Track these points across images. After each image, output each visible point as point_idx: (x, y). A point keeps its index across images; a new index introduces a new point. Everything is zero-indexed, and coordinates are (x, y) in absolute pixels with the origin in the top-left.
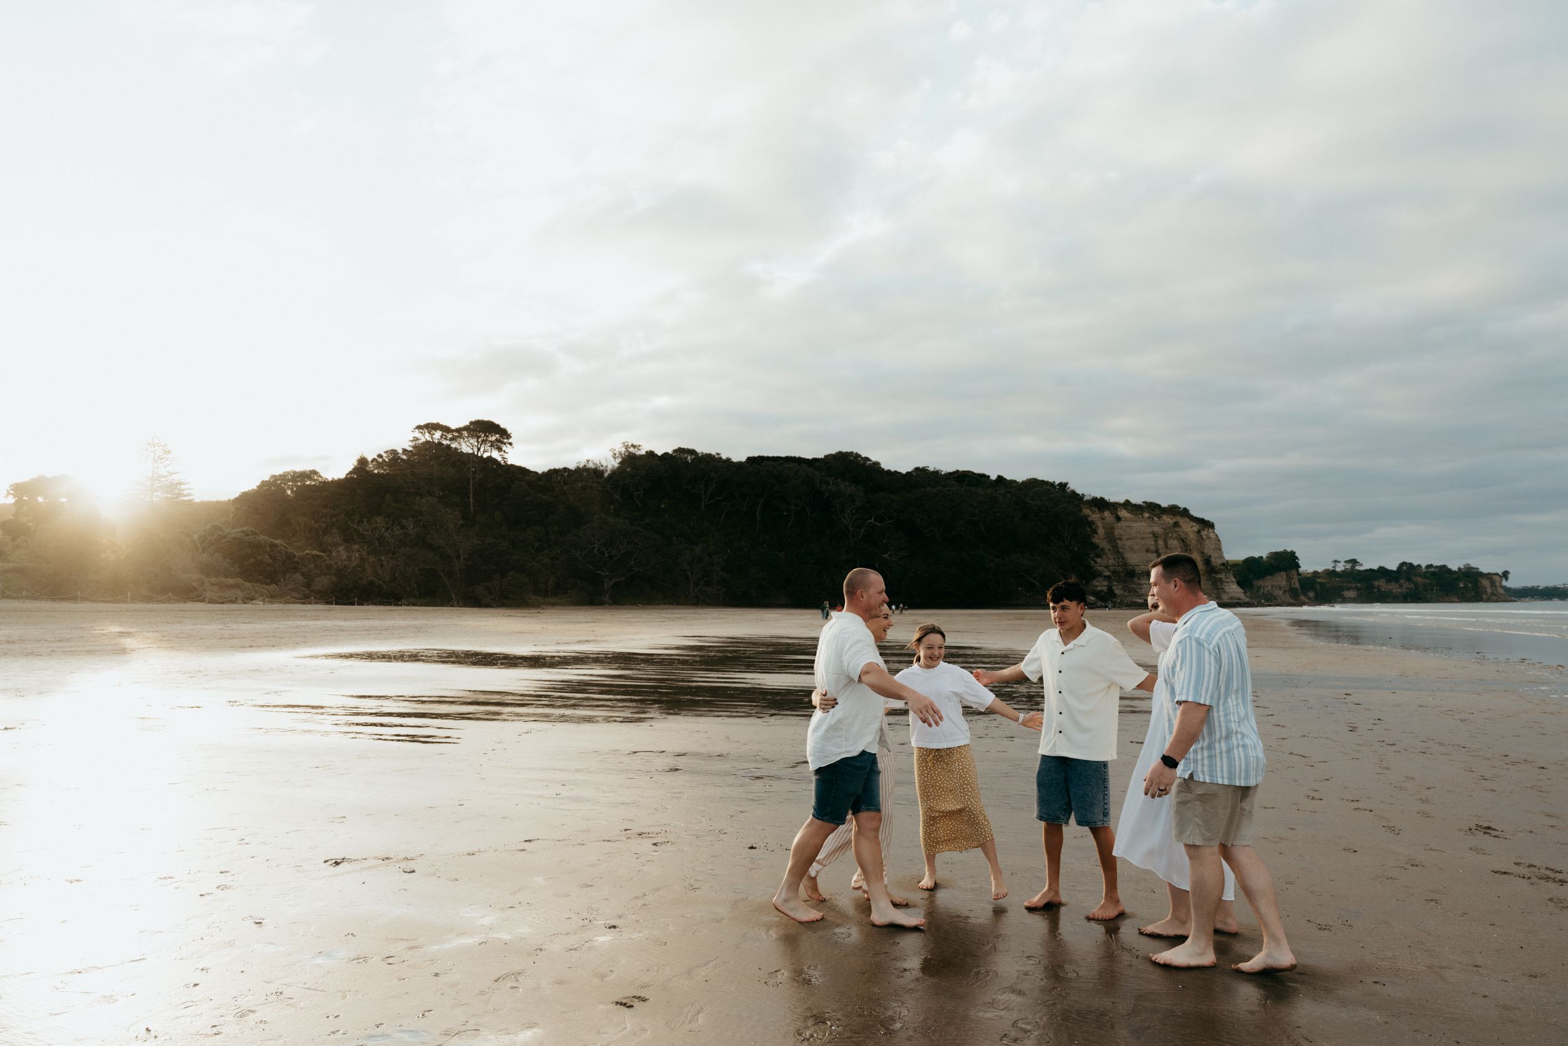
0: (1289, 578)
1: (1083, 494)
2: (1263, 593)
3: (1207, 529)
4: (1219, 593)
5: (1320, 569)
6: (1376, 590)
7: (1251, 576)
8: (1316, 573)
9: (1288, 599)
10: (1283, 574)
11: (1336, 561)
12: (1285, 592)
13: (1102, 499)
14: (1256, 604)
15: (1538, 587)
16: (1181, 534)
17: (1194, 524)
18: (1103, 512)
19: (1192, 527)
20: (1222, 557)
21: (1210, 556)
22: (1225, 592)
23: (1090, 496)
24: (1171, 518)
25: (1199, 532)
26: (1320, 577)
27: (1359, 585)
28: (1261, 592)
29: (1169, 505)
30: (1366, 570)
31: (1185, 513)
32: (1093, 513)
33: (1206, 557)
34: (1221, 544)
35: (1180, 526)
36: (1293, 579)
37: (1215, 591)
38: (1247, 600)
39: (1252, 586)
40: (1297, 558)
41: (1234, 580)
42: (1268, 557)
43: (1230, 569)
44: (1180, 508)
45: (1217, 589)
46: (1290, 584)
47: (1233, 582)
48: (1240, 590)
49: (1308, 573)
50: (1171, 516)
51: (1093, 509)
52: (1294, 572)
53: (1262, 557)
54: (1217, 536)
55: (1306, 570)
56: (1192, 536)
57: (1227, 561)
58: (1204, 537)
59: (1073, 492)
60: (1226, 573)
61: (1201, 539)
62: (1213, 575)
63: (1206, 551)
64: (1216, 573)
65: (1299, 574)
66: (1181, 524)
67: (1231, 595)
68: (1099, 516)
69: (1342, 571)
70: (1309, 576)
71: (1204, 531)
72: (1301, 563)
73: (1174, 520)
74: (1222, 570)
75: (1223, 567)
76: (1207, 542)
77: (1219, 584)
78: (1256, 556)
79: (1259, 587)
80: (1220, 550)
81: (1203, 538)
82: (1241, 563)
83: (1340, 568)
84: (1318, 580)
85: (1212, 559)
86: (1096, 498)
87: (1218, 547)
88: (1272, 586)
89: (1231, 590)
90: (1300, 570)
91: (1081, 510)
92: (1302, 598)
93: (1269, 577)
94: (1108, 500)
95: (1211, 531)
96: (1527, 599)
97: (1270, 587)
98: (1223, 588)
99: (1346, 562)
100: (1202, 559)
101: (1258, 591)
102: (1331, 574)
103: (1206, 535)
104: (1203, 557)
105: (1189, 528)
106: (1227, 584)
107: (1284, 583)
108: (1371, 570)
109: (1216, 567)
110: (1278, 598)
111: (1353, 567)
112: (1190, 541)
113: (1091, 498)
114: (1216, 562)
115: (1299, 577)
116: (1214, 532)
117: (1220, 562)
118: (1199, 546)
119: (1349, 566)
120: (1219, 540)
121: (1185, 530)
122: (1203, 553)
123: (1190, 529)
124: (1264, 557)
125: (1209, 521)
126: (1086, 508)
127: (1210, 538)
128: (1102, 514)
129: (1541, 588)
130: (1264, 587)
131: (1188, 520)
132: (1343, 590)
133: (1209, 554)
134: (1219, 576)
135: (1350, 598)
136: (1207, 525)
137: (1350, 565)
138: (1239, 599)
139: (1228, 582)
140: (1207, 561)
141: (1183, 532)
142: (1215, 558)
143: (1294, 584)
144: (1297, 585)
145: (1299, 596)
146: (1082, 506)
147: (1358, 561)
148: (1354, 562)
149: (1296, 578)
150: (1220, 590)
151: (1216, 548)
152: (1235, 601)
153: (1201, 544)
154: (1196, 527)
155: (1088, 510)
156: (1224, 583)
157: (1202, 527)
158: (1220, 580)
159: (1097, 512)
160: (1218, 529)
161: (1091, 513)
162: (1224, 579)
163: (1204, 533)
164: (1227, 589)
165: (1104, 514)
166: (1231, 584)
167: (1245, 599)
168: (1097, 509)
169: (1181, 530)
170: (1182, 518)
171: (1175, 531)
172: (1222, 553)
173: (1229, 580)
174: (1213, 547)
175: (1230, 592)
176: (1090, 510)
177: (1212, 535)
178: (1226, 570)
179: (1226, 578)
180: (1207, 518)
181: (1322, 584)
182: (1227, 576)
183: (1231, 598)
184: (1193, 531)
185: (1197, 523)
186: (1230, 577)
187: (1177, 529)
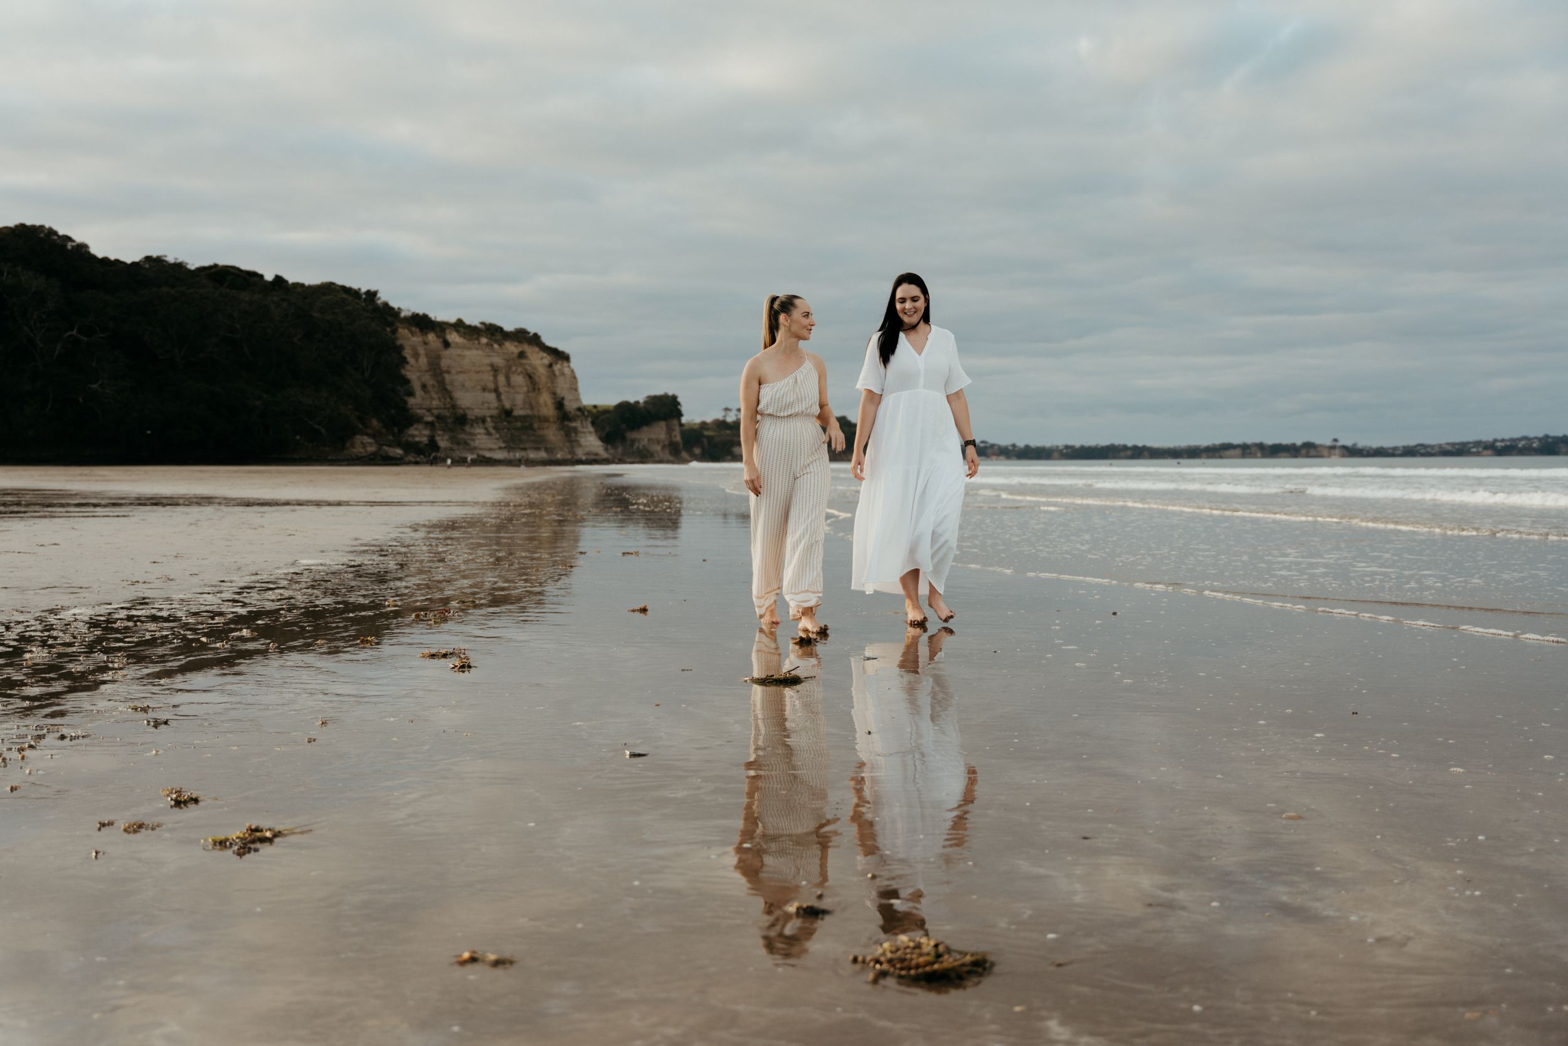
0: (670, 430)
1: (399, 308)
2: (638, 448)
3: (560, 362)
4: (572, 447)
5: (709, 419)
7: (621, 426)
8: (704, 425)
9: (667, 455)
10: (663, 424)
11: (727, 409)
12: (664, 447)
13: (425, 316)
14: (619, 460)
16: (528, 367)
17: (545, 355)
18: (426, 334)
19: (542, 358)
20: (578, 399)
21: (563, 399)
22: (580, 446)
23: (409, 310)
24: (516, 346)
25: (550, 366)
26: (707, 429)
28: (635, 447)
29: (516, 329)
31: (535, 339)
32: (412, 335)
33: (558, 400)
34: (577, 382)
35: (527, 357)
36: (674, 430)
37: (568, 444)
38: (606, 456)
39: (624, 439)
40: (679, 404)
41: (591, 429)
42: (645, 402)
43: (588, 416)
44: (529, 333)
45: (571, 441)
46: (671, 437)
47: (590, 432)
48: (599, 443)
49: (695, 424)
50: (516, 344)
51: (414, 329)
52: (675, 422)
53: (637, 402)
54: (573, 371)
55: (693, 420)
56: (542, 371)
57: (585, 407)
58: (557, 373)
59: (386, 305)
60: (582, 421)
61: (553, 376)
62: (566, 423)
63: (558, 391)
64: (570, 420)
65: (681, 425)
66: (529, 354)
67: (587, 449)
68: (420, 339)
70: (696, 427)
71: (556, 364)
72: (684, 409)
73: (520, 349)
74: (578, 416)
75: (579, 413)
76: (560, 380)
77: (573, 435)
78: (632, 400)
79: (633, 441)
80: (576, 390)
81: (554, 375)
82: (612, 409)
84: (706, 433)
85: (566, 403)
86: (418, 315)
87: (573, 386)
88: (649, 440)
89: (588, 444)
90: (684, 420)
91: (394, 332)
92: (684, 454)
93: (645, 429)
94: (433, 319)
95: (565, 364)
97: (646, 441)
98: (578, 441)
100: (553, 401)
101: (632, 445)
102: (720, 425)
103: (560, 370)
104: (555, 398)
105: (538, 360)
106: (582, 435)
107: (663, 436)
109: (570, 412)
110: (656, 455)
112: (539, 377)
113: (410, 314)
114: (570, 406)
115: (682, 428)
116: (569, 366)
117: (575, 406)
118: (550, 385)
120: (575, 378)
121: (533, 362)
122: (554, 394)
123: (540, 362)
124: (641, 401)
125: (563, 353)
126: (404, 328)
127: (563, 374)
128: (424, 337)
130: (639, 441)
131: (537, 349)
133: (562, 396)
134: (573, 424)
136: (561, 356)
138: (597, 454)
139: (584, 432)
140: (560, 405)
141: (530, 365)
142: (570, 401)
143: (675, 436)
144: (678, 438)
145: (680, 452)
146: (398, 324)
149: (677, 428)
150: (574, 444)
151: (571, 388)
152: (592, 457)
153: (553, 382)
154: (547, 359)
155: (406, 331)
156: (579, 435)
157: (555, 359)
158: (575, 430)
159: (419, 334)
160: (574, 363)
161: (410, 335)
162: (580, 429)
163: (557, 368)
164: (582, 441)
165: (427, 337)
166: (588, 435)
167: (604, 454)
168: (417, 330)
169: (529, 362)
170: (530, 346)
171: (521, 364)
172: (578, 395)
173: (585, 430)
174: (568, 386)
175: (586, 446)
176: (409, 330)
177: (566, 370)
178: (583, 418)
179: (583, 427)
180: (561, 348)
181: (710, 438)
182: (584, 425)
183: (588, 454)
184: (543, 365)
185: (549, 354)
186: (587, 427)
187: (523, 361)
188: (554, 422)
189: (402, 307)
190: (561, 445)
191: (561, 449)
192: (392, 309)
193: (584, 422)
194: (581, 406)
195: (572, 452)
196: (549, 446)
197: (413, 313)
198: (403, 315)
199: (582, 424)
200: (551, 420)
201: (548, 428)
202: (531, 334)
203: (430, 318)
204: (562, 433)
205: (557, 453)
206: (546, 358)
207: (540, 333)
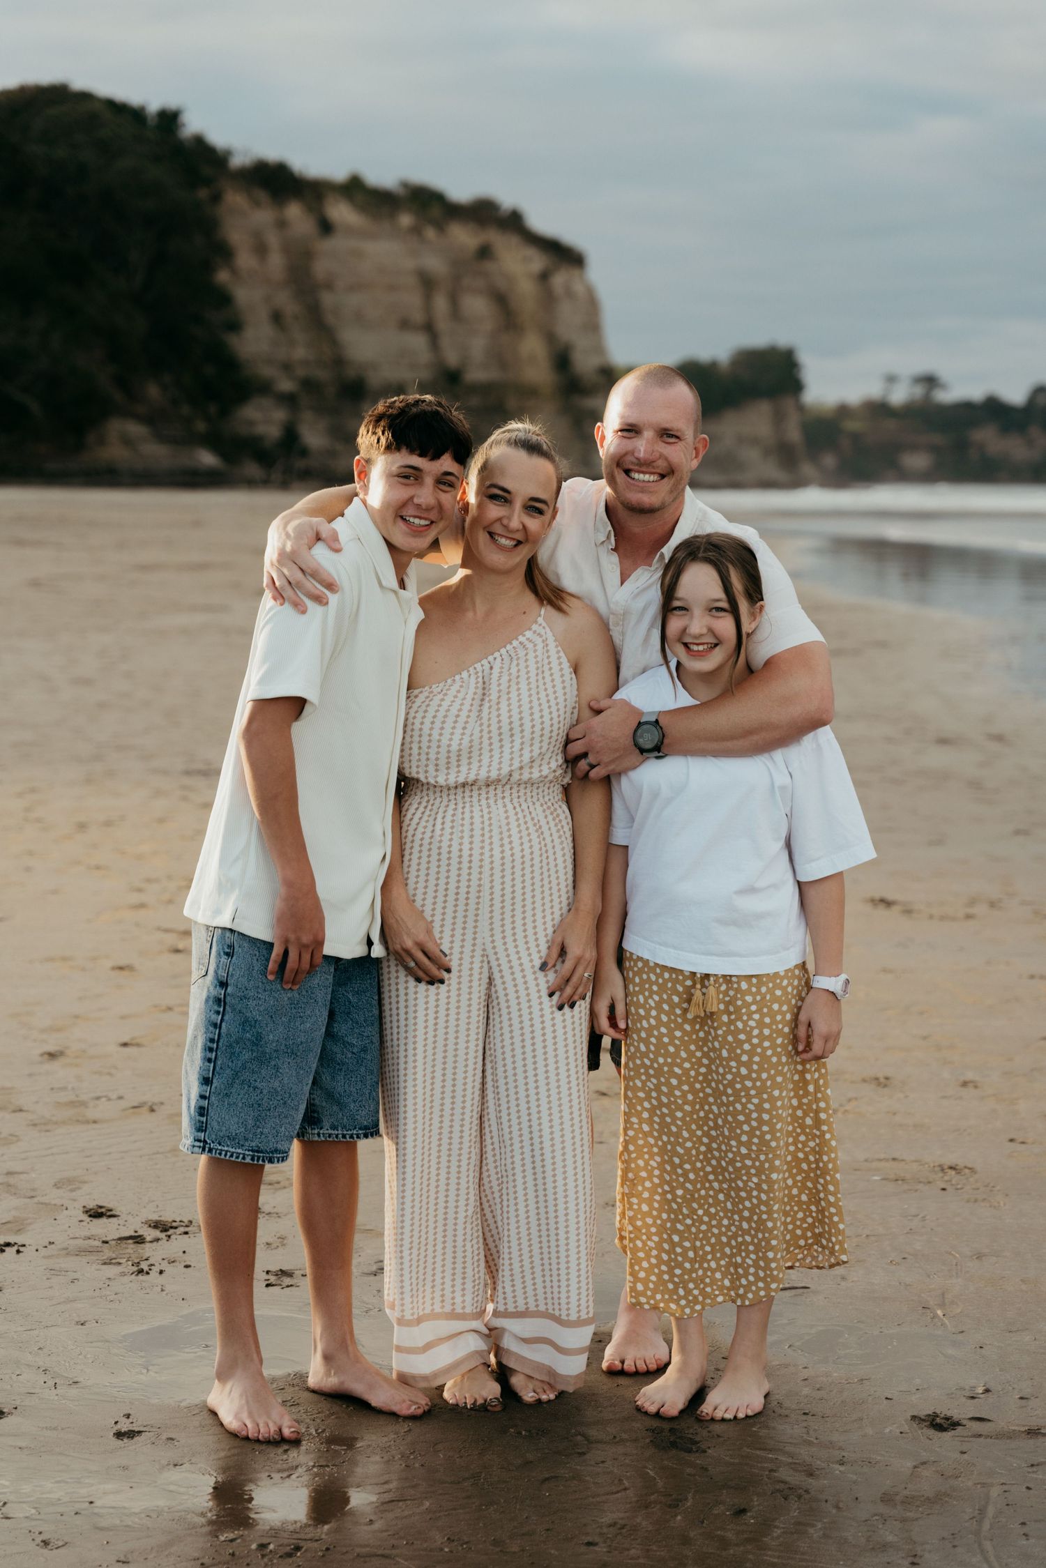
0: (779, 418)
1: (227, 149)
3: (563, 269)
5: (853, 400)
6: (974, 454)
8: (843, 411)
9: (771, 470)
10: (764, 406)
11: (891, 379)
12: (766, 451)
13: (282, 167)
16: (496, 279)
17: (532, 252)
18: (285, 206)
19: (526, 261)
20: (599, 349)
21: (570, 346)
24: (473, 234)
25: (544, 277)
26: (850, 419)
27: (939, 439)
29: (472, 200)
30: (957, 404)
31: (513, 222)
32: (254, 208)
33: (560, 351)
34: (598, 313)
35: (495, 258)
36: (787, 420)
40: (797, 366)
44: (499, 208)
46: (779, 435)
50: (474, 229)
51: (258, 194)
52: (788, 403)
53: (716, 361)
54: (590, 288)
56: (525, 290)
57: (613, 362)
58: (558, 292)
59: (200, 141)
61: (548, 299)
62: (576, 397)
63: (560, 332)
65: (801, 408)
66: (498, 252)
68: (270, 216)
69: (903, 405)
71: (557, 271)
72: (806, 378)
73: (482, 241)
76: (565, 307)
81: (553, 296)
83: (899, 396)
84: (848, 427)
85: (576, 356)
86: (266, 163)
87: (590, 322)
88: (735, 441)
90: (806, 399)
91: (220, 197)
92: (805, 471)
93: (730, 414)
94: (298, 172)
95: (574, 273)
99: (917, 381)
100: (549, 351)
102: (878, 410)
103: (563, 286)
104: (552, 346)
105: (518, 264)
107: (764, 431)
109: (585, 375)
110: (748, 472)
111: (928, 394)
112: (521, 301)
113: (250, 162)
114: (584, 361)
115: (802, 415)
116: (583, 278)
117: (593, 363)
118: (542, 317)
119: (919, 391)
120: (595, 302)
121: (509, 270)
122: (551, 337)
123: (522, 269)
124: (723, 360)
125: (570, 247)
126: (237, 191)
127: (569, 294)
128: (280, 211)
131: (515, 240)
132: (900, 448)
133: (567, 342)
134: (590, 400)
135: (915, 471)
136: (566, 257)
137: (923, 389)
140: (562, 360)
141: (502, 274)
142: (584, 352)
143: (789, 433)
144: (796, 436)
145: (800, 465)
146: (225, 183)
147: (940, 379)
148: (930, 381)
149: (794, 417)
151: (588, 325)
153: (548, 312)
154: (538, 261)
157: (553, 263)
158: (594, 411)
159: (269, 205)
161: (249, 207)
163: (557, 280)
165: (286, 214)
168: (266, 197)
169: (498, 268)
170: (502, 236)
171: (482, 272)
172: (600, 338)
174: (580, 320)
176: (247, 195)
177: (578, 288)
180: (565, 239)
181: (856, 437)
184: (528, 275)
185: (540, 252)
187: (488, 267)
188: (552, 395)
192: (213, 150)
194: (605, 360)
197: (256, 161)
198: (237, 161)
200: (546, 391)
202: (505, 211)
203: (292, 171)
204: (568, 419)
206: (534, 259)
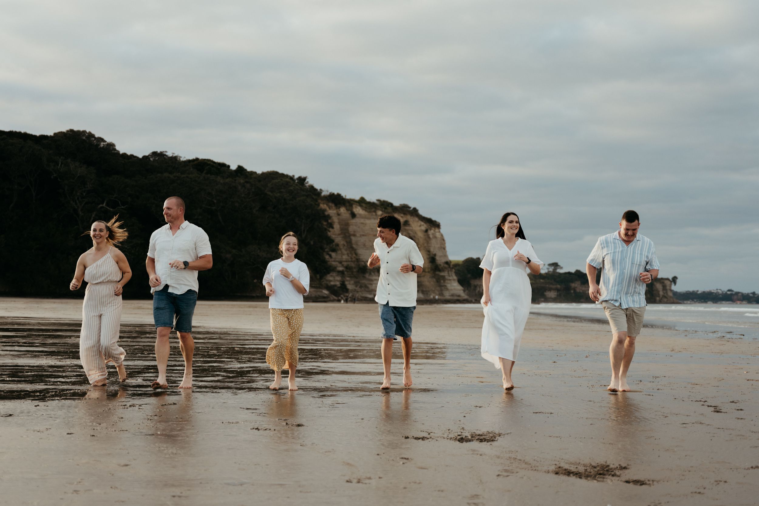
1: (321, 190)
3: (433, 229)
4: (442, 290)
6: (572, 291)
7: (469, 276)
13: (339, 195)
14: (474, 301)
15: (698, 291)
16: (410, 232)
17: (422, 223)
18: (339, 208)
19: (420, 226)
20: (446, 256)
21: (435, 255)
22: (447, 289)
23: (327, 191)
24: (402, 217)
25: (426, 231)
27: (559, 286)
28: (477, 291)
29: (401, 205)
30: (566, 273)
31: (414, 212)
32: (329, 208)
33: (432, 256)
34: (445, 243)
35: (409, 225)
37: (438, 288)
38: (466, 297)
39: (469, 284)
41: (455, 278)
43: (453, 268)
44: (410, 208)
45: (440, 286)
47: (454, 280)
48: (460, 287)
50: (402, 215)
51: (330, 204)
54: (442, 235)
56: (420, 234)
57: (450, 262)
58: (431, 236)
59: (312, 187)
60: (448, 271)
62: (437, 273)
63: (432, 250)
64: (440, 270)
66: (411, 223)
67: (452, 292)
68: (335, 212)
69: (546, 274)
71: (431, 230)
73: (405, 219)
74: (446, 268)
75: (446, 266)
76: (433, 241)
77: (442, 281)
79: (475, 287)
80: (444, 249)
81: (429, 238)
82: (461, 263)
85: (437, 258)
86: (333, 194)
87: (442, 246)
89: (453, 288)
91: (319, 205)
94: (344, 197)
95: (437, 230)
96: (689, 302)
98: (446, 286)
99: (550, 265)
100: (428, 257)
103: (433, 234)
104: (429, 255)
106: (449, 282)
108: (569, 273)
109: (440, 265)
111: (555, 270)
112: (418, 239)
113: (328, 194)
114: (440, 260)
116: (439, 232)
117: (443, 260)
118: (426, 245)
119: (551, 269)
120: (444, 240)
121: (414, 228)
122: (429, 251)
123: (418, 228)
125: (435, 221)
126: (324, 204)
127: (435, 237)
128: (338, 210)
129: (699, 292)
131: (417, 219)
132: (545, 289)
133: (434, 253)
134: (442, 274)
135: (551, 298)
136: (433, 224)
137: (553, 268)
138: (459, 296)
139: (450, 280)
140: (432, 259)
141: (412, 230)
142: (441, 256)
146: (320, 201)
147: (559, 264)
148: (555, 265)
150: (443, 288)
151: (441, 247)
152: (456, 298)
153: (428, 243)
154: (424, 227)
155: (325, 205)
156: (447, 281)
157: (429, 226)
158: (443, 277)
159: (334, 208)
160: (443, 230)
161: (328, 209)
162: (447, 277)
163: (431, 232)
164: (449, 286)
165: (340, 210)
166: (453, 282)
167: (464, 296)
168: (333, 205)
169: (411, 228)
170: (412, 217)
171: (406, 230)
172: (446, 252)
173: (451, 278)
174: (439, 246)
175: (451, 290)
176: (327, 205)
177: (438, 235)
178: (449, 269)
179: (449, 276)
180: (434, 219)
182: (450, 274)
183: (453, 295)
184: (421, 230)
185: (425, 223)
186: (452, 276)
187: (407, 228)
188: (429, 272)
189: (323, 189)
190: (433, 289)
191: (434, 292)
192: (316, 190)
193: (450, 272)
194: (447, 260)
195: (441, 294)
196: (424, 289)
197: (330, 193)
198: (323, 194)
199: (449, 274)
200: (427, 270)
201: (424, 276)
202: (412, 209)
203: (342, 197)
204: (435, 280)
205: (430, 295)
206: (423, 225)
207: (417, 208)
